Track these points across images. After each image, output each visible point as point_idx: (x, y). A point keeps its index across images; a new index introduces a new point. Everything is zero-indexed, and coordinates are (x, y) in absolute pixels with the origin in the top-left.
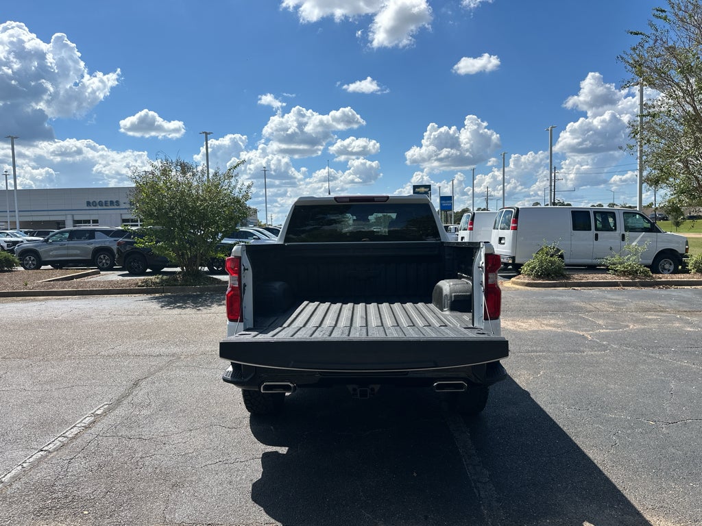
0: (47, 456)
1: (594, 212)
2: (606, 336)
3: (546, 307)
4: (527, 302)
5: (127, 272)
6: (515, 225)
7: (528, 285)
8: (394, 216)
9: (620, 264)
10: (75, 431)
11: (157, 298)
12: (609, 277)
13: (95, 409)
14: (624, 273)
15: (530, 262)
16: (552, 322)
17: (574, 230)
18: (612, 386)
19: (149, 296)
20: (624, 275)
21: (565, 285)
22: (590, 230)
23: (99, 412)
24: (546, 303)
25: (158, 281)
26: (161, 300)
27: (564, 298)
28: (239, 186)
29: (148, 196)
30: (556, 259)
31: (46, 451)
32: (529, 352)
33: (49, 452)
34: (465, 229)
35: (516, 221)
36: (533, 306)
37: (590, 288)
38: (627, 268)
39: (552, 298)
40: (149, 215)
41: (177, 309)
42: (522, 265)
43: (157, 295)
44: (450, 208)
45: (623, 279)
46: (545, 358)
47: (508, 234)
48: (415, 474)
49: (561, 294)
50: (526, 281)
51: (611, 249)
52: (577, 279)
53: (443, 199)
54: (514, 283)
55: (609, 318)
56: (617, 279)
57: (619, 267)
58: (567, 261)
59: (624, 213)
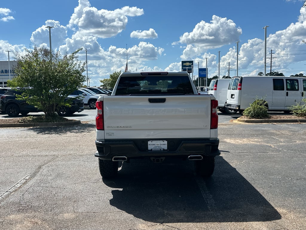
0: (10, 194)
1: (286, 79)
2: (283, 146)
3: (254, 133)
4: (244, 131)
5: (8, 115)
6: (240, 87)
7: (247, 121)
8: (170, 82)
9: (300, 109)
10: (19, 185)
11: (32, 129)
12: (293, 117)
13: (25, 177)
14: (301, 115)
15: (248, 108)
16: (256, 140)
17: (274, 90)
18: (277, 166)
19: (26, 128)
20: (301, 116)
21: (268, 122)
22: (283, 90)
23: (27, 178)
24: (255, 131)
25: (31, 119)
26: (35, 130)
27: (265, 128)
28: (78, 63)
29: (26, 69)
30: (263, 107)
31: (9, 192)
32: (240, 153)
33: (11, 192)
34: (212, 90)
35: (240, 85)
36: (247, 132)
37: (282, 123)
38: (303, 112)
39: (258, 128)
40: (27, 80)
41: (47, 135)
42: (244, 110)
43: (31, 127)
44: (205, 76)
45: (301, 118)
46: (247, 155)
47: (236, 92)
48: (180, 196)
49: (265, 126)
50: (246, 119)
51: (295, 101)
52: (274, 118)
53: (201, 70)
54: (239, 121)
55: (287, 138)
56: (297, 118)
57: (299, 112)
58: (270, 108)
59: (303, 80)
